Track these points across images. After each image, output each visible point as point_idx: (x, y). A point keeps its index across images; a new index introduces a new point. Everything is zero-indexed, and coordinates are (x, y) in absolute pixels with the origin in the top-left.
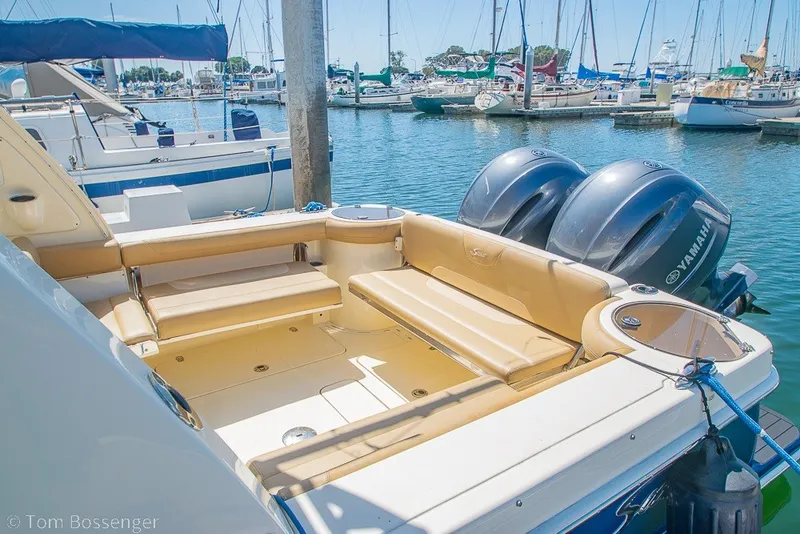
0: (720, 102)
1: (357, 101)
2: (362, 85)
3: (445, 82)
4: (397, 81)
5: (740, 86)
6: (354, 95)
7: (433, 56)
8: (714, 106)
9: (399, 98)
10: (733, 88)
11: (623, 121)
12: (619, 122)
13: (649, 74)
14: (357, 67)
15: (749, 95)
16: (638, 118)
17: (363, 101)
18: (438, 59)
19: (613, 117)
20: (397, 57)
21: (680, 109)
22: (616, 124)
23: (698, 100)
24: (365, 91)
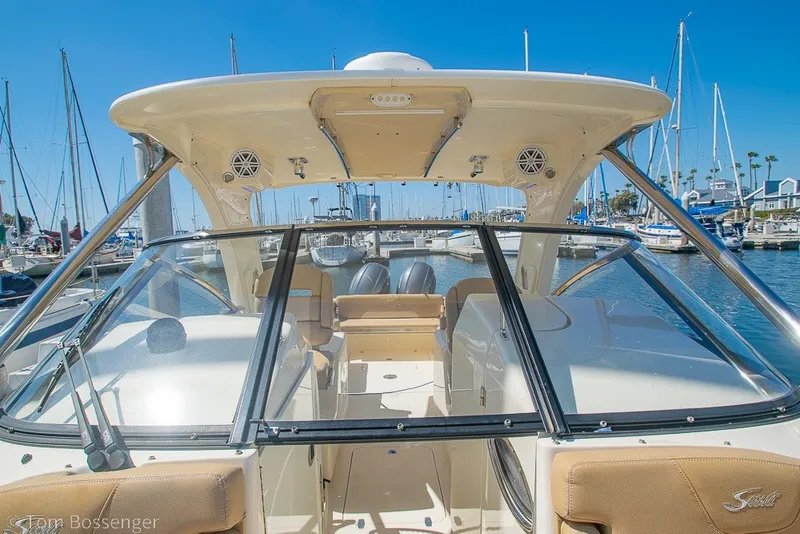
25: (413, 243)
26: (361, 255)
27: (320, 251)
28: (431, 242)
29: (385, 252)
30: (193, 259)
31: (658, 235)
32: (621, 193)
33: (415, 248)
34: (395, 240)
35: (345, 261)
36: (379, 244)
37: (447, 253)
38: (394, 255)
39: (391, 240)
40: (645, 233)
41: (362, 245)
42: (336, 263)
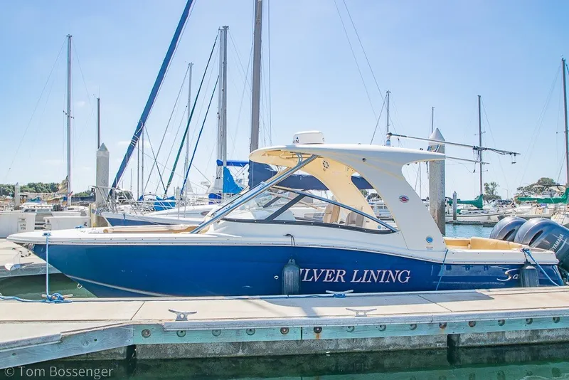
1: (455, 218)
2: (458, 208)
3: (530, 207)
4: (488, 206)
6: (452, 215)
7: (524, 186)
9: (489, 218)
14: (455, 195)
17: (460, 219)
18: (529, 189)
20: (490, 187)
24: (461, 212)
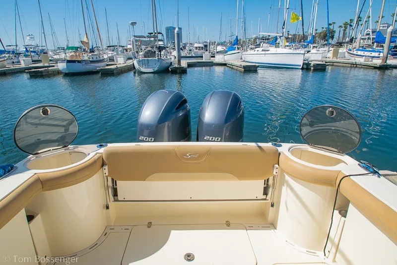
0: (79, 62)
5: (84, 55)
8: (77, 64)
10: (81, 55)
11: (34, 74)
12: (31, 74)
13: (27, 51)
15: (89, 58)
16: (41, 72)
19: (27, 73)
21: (61, 66)
22: (30, 76)
23: (69, 61)
25: (202, 57)
26: (167, 65)
27: (139, 62)
28: (214, 57)
29: (184, 63)
30: (54, 66)
31: (363, 56)
32: (325, 29)
33: (204, 60)
34: (190, 55)
35: (156, 69)
36: (180, 58)
37: (225, 65)
38: (190, 65)
39: (188, 55)
40: (354, 54)
41: (168, 57)
42: (151, 70)
